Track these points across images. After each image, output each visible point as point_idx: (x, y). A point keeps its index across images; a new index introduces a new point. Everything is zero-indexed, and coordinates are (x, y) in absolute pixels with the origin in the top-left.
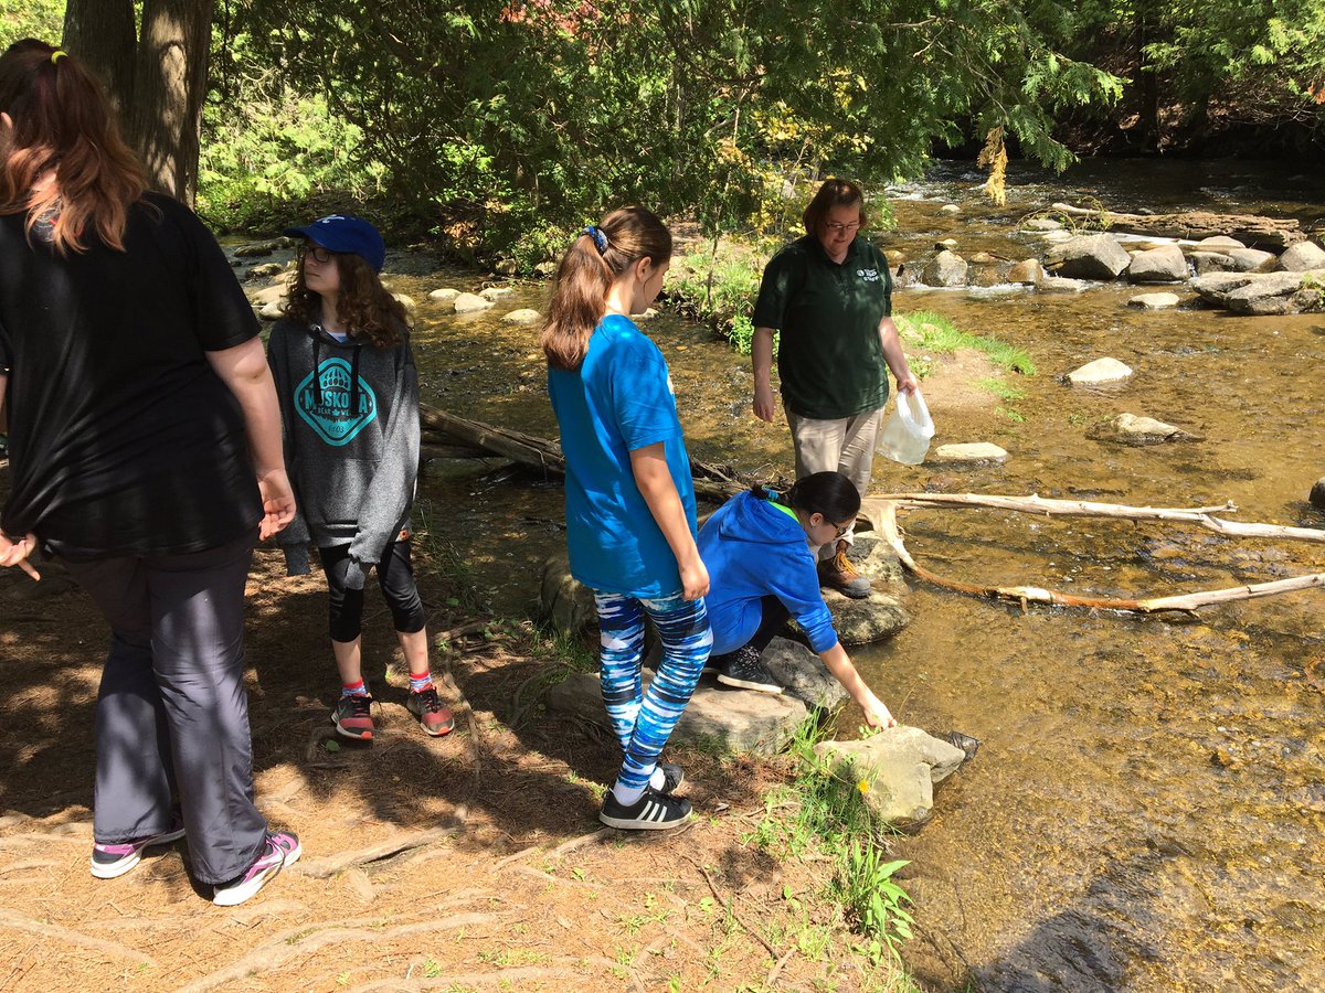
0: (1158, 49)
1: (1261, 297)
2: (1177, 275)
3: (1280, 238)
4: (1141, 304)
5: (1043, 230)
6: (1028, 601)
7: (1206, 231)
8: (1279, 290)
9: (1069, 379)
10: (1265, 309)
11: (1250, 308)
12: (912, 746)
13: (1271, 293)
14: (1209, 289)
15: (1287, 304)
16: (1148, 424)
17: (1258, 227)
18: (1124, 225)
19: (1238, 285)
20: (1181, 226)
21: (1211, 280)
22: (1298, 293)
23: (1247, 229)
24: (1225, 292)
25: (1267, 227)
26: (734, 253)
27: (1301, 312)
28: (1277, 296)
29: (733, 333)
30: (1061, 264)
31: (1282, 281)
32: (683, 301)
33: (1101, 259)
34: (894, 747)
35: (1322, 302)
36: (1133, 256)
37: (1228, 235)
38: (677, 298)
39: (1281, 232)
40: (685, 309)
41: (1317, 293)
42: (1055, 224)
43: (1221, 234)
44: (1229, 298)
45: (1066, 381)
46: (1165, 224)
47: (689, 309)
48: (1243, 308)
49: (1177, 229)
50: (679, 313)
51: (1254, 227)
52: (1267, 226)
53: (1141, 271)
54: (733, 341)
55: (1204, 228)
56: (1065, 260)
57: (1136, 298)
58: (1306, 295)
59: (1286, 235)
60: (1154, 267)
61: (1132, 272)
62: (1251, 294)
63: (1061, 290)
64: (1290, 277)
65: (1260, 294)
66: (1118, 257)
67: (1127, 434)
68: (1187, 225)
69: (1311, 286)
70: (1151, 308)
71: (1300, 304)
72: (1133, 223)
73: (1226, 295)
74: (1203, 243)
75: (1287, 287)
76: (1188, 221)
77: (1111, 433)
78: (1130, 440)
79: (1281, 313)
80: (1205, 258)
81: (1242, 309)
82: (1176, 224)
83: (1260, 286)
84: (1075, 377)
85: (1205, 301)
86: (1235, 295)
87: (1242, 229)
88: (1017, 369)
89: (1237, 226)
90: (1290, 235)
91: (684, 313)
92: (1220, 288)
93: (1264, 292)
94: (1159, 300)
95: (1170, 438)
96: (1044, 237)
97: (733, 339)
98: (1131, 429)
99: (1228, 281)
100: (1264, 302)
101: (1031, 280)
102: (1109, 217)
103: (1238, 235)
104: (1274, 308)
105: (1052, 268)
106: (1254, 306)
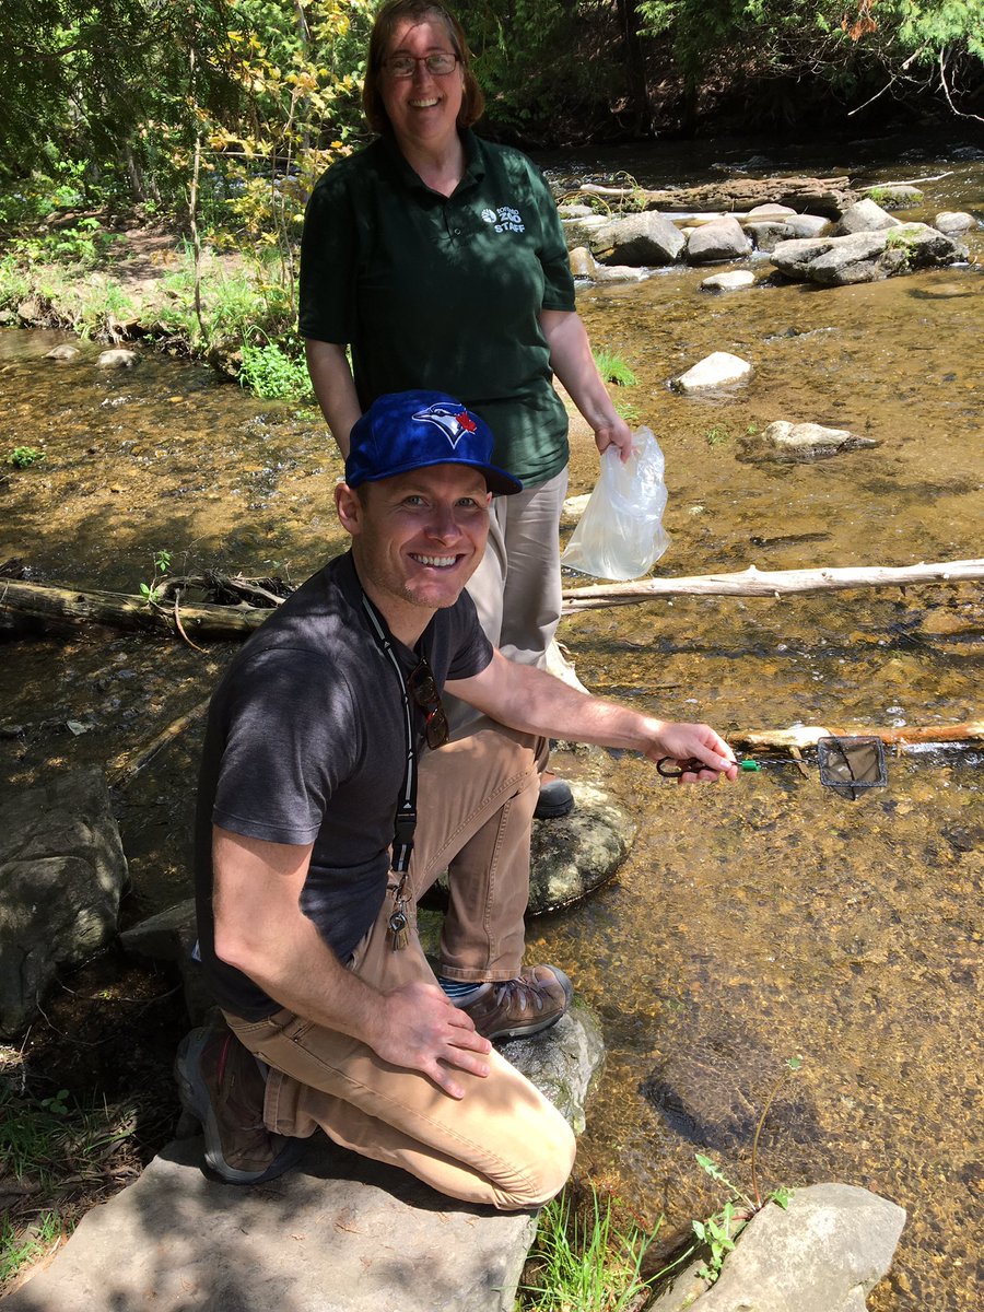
0: (653, 9)
1: (848, 264)
2: (740, 251)
3: (832, 200)
4: (715, 288)
5: (576, 217)
6: (802, 751)
7: (752, 200)
8: (865, 253)
9: (681, 384)
10: (853, 277)
11: (838, 278)
12: (826, 1263)
13: (858, 257)
14: (788, 260)
15: (874, 268)
16: (812, 433)
17: (807, 189)
18: (662, 203)
19: (818, 253)
20: (724, 198)
21: (785, 251)
22: (884, 254)
23: (796, 193)
24: (806, 262)
25: (817, 189)
26: (225, 269)
27: (889, 276)
28: (863, 260)
29: (244, 372)
30: (612, 251)
31: (866, 242)
32: (168, 335)
33: (656, 240)
34: (792, 1280)
35: (908, 263)
36: (685, 234)
37: (776, 202)
38: (158, 332)
39: (833, 193)
40: (173, 345)
41: (903, 252)
42: (588, 210)
43: (769, 202)
44: (813, 269)
45: (679, 389)
46: (705, 197)
47: (178, 345)
48: (830, 278)
49: (720, 202)
50: (165, 352)
51: (803, 189)
52: (816, 186)
53: (702, 250)
54: (246, 383)
55: (750, 197)
56: (615, 245)
57: (709, 281)
58: (892, 256)
59: (839, 196)
60: (715, 244)
61: (692, 251)
62: (838, 260)
63: (621, 281)
64: (875, 237)
65: (847, 260)
66: (672, 236)
67: (789, 449)
68: (732, 196)
69: (896, 246)
70: (729, 290)
71: (887, 267)
72: (671, 199)
73: (809, 265)
74: (753, 213)
75: (874, 248)
76: (731, 190)
77: (767, 451)
78: (794, 456)
79: (868, 280)
80: (763, 228)
81: (827, 280)
82: (718, 196)
83: (842, 252)
84: (689, 380)
85: (784, 275)
86: (819, 263)
87: (792, 194)
88: (614, 380)
89: (784, 191)
90: (842, 195)
91: (173, 351)
92: (800, 258)
93: (850, 257)
94: (734, 279)
95: (842, 448)
96: (581, 224)
97: (245, 380)
98: (793, 441)
99: (807, 249)
100: (852, 268)
101: (584, 273)
102: (642, 195)
103: (788, 200)
104: (862, 275)
105: (602, 256)
106: (842, 275)
